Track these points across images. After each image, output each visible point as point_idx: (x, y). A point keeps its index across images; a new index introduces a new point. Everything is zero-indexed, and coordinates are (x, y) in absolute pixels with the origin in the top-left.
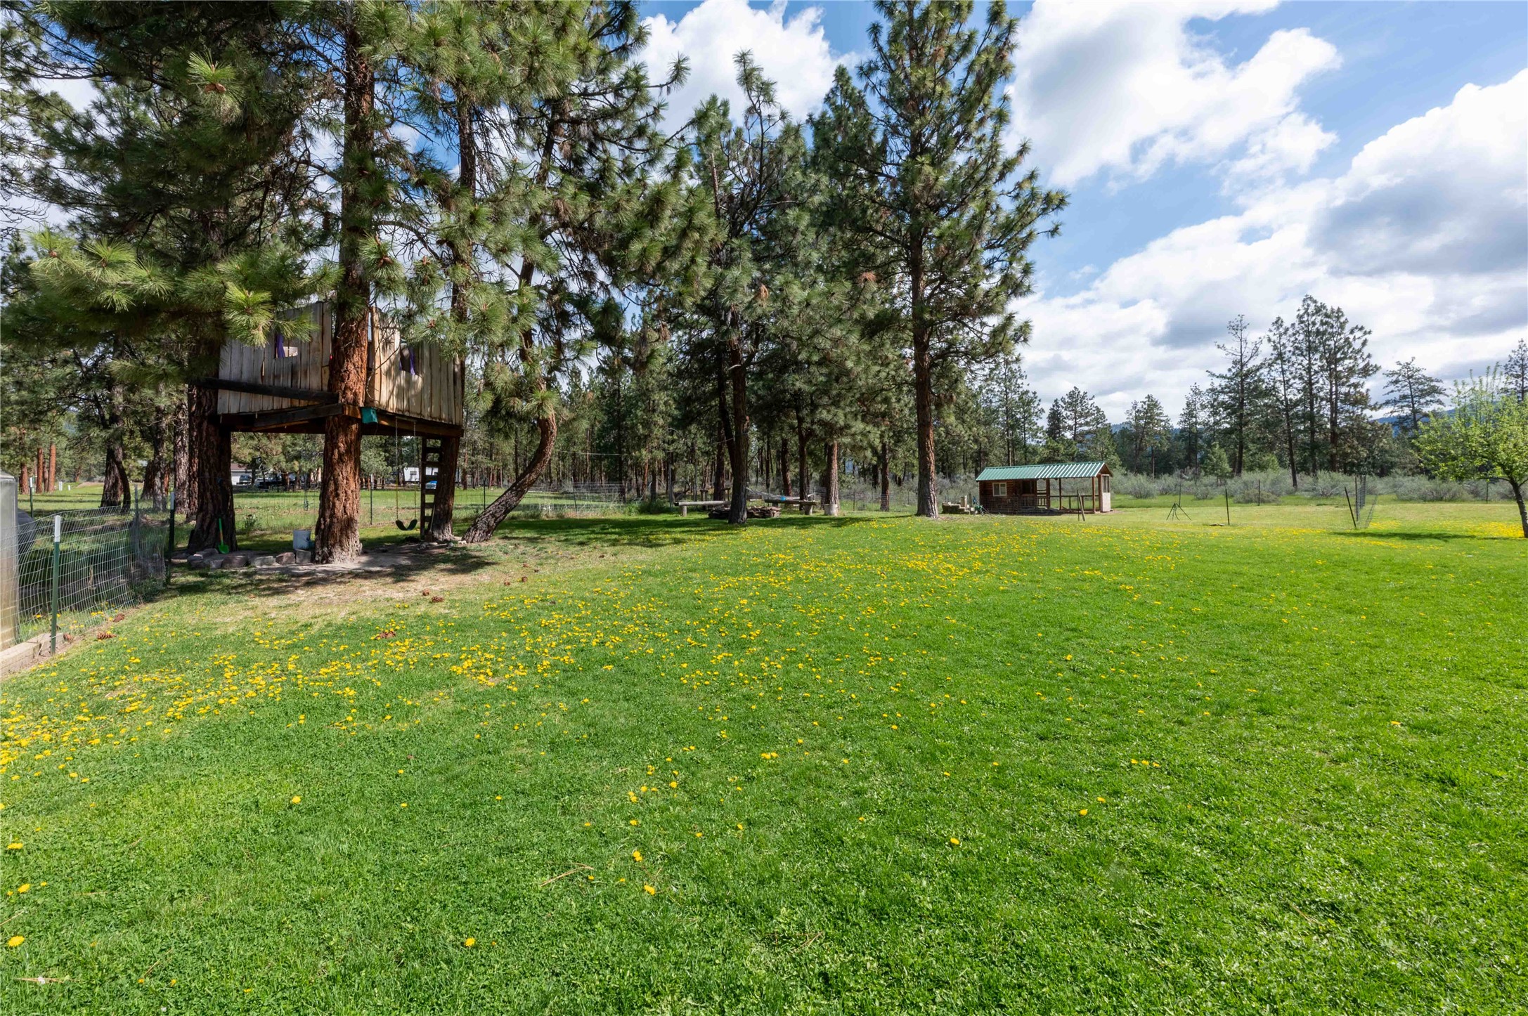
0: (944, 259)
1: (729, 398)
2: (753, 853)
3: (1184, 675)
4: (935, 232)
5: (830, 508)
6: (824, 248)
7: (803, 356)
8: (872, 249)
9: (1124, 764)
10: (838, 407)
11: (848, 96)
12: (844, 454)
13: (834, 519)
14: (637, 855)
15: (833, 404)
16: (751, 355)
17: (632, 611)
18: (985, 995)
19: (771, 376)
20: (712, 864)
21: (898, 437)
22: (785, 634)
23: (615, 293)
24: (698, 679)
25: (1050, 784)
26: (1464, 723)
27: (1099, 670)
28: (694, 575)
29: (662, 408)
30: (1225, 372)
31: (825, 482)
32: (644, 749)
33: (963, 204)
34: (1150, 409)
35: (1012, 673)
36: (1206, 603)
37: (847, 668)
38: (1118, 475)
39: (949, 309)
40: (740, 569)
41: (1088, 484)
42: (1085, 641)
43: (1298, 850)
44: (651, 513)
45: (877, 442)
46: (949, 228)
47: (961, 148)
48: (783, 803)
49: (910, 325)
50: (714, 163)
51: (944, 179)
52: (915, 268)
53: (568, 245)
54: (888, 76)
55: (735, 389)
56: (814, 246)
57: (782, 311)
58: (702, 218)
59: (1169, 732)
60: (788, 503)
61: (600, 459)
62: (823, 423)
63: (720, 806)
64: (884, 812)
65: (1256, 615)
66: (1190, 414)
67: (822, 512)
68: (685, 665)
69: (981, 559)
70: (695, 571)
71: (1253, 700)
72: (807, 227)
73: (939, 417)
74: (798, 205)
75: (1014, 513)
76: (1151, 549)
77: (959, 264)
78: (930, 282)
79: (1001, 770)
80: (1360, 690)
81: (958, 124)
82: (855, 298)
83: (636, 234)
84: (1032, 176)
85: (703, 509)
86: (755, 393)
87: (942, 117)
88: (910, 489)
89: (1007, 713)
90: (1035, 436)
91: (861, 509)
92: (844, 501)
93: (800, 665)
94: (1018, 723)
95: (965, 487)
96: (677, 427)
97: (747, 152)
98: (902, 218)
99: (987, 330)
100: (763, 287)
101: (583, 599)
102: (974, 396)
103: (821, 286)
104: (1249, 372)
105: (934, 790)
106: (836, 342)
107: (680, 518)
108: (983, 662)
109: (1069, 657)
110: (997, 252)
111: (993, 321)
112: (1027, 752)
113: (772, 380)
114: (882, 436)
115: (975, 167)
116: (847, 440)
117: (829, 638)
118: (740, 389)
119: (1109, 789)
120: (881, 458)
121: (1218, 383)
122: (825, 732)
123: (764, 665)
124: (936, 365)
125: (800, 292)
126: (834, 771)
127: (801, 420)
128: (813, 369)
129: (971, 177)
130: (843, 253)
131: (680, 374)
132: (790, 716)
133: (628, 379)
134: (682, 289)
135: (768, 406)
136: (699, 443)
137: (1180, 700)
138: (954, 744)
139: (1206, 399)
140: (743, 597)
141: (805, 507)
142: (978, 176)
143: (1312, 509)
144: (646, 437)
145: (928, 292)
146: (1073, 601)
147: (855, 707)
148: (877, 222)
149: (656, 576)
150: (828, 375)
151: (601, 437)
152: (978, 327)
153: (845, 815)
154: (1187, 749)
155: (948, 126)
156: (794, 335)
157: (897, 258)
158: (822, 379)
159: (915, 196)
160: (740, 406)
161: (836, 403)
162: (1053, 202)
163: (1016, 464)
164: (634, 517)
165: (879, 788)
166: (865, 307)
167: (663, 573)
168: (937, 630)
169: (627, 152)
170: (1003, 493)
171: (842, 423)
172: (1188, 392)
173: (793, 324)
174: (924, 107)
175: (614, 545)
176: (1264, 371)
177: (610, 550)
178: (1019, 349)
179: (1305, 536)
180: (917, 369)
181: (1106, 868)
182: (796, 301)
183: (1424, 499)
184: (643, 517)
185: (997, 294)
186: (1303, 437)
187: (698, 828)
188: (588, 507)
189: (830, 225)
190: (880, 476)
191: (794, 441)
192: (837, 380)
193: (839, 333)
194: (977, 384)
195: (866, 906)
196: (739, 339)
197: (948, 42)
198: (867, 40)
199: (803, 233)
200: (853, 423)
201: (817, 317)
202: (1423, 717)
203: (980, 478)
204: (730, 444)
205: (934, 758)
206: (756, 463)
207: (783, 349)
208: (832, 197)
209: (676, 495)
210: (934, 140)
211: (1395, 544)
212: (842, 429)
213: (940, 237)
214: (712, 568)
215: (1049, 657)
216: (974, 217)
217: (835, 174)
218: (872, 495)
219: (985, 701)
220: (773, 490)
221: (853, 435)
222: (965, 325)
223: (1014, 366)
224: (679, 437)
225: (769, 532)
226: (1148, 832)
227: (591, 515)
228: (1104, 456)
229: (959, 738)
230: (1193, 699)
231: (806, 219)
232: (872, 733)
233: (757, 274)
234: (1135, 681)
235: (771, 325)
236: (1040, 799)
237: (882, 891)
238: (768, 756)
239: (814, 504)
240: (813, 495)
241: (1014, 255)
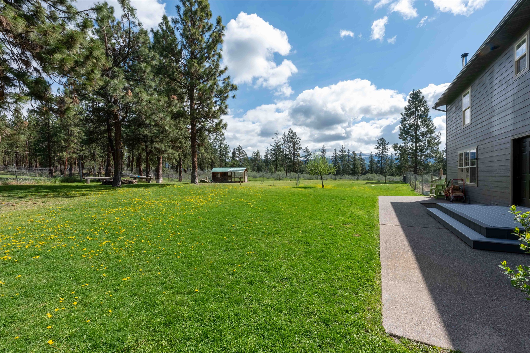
0: (201, 97)
1: (113, 134)
2: (116, 320)
3: (261, 226)
4: (198, 87)
5: (158, 180)
6: (158, 82)
7: (147, 122)
8: (176, 87)
9: (246, 254)
10: (162, 143)
11: (168, 27)
12: (165, 160)
13: (160, 185)
14: (51, 342)
15: (160, 141)
16: (124, 118)
17: (54, 228)
18: (203, 337)
19: (133, 127)
20: (94, 332)
21: (185, 156)
22: (137, 229)
23: (44, 75)
24: (92, 254)
25: (226, 264)
26: (311, 229)
27: (242, 228)
28: (92, 209)
29: (76, 134)
30: (274, 145)
31: (157, 171)
32: (58, 291)
33: (207, 80)
34: (257, 153)
35: (218, 232)
36: (267, 207)
37: (162, 239)
38: (249, 171)
39: (203, 114)
40: (117, 205)
41: (242, 174)
42: (238, 220)
43: (281, 266)
44: (69, 182)
45: (177, 157)
46: (203, 87)
47: (207, 61)
48: (131, 296)
49: (189, 117)
50: (105, 32)
51: (202, 70)
52: (192, 98)
53: (10, 42)
54: (183, 27)
55: (115, 130)
56: (153, 80)
57: (138, 103)
58: (97, 53)
59: (257, 242)
60: (141, 178)
61: (36, 156)
62: (155, 148)
63: (100, 305)
64: (173, 288)
65: (277, 209)
66: (266, 156)
67: (155, 182)
68: (85, 249)
69: (211, 197)
70: (93, 207)
71: (275, 231)
72: (150, 72)
73: (199, 150)
74: (146, 62)
75: (222, 182)
76: (256, 192)
77: (206, 100)
78: (196, 104)
79: (213, 263)
80: (295, 225)
81: (206, 53)
82: (169, 103)
83: (58, 49)
84: (228, 78)
85: (99, 180)
86: (126, 134)
87: (201, 48)
88: (189, 174)
89: (215, 245)
90: (228, 159)
91: (171, 181)
92: (165, 178)
93: (143, 241)
94: (219, 248)
95: (208, 173)
96: (85, 144)
97: (123, 33)
98: (187, 80)
99: (214, 123)
100: (129, 91)
101: (20, 225)
102: (211, 144)
103: (155, 96)
104: (279, 146)
105: (191, 275)
106: (161, 119)
107: (86, 184)
108: (209, 230)
109: (234, 225)
110: (218, 99)
111: (216, 121)
112: (221, 256)
113: (134, 129)
114: (179, 155)
115: (212, 69)
116: (166, 156)
117: (156, 229)
118: (118, 131)
119: (241, 262)
120: (179, 163)
121: (273, 148)
122: (152, 264)
123: (126, 243)
124: (198, 133)
125: (146, 96)
126: (154, 278)
127: (147, 147)
128: (152, 127)
129: (210, 72)
130: (165, 86)
131: (86, 120)
132: (137, 261)
133: (54, 119)
134: (86, 82)
135: (132, 139)
136: (98, 152)
137: (260, 233)
138: (199, 258)
139: (270, 152)
140: (118, 217)
141: (148, 180)
142: (212, 72)
143: (289, 181)
144: (66, 147)
145: (196, 107)
146: (236, 209)
147: (164, 253)
148: (178, 78)
149: (70, 211)
150: (159, 130)
151: (36, 144)
152: (212, 122)
153: (158, 293)
154: (260, 247)
155: (203, 52)
156: (144, 113)
157: (185, 93)
158: (155, 131)
159: (192, 73)
160: (118, 138)
161: (161, 141)
162: (234, 88)
163: (223, 167)
164: (58, 184)
165: (171, 280)
166: (173, 108)
167: (74, 210)
168: (195, 221)
169: (53, 9)
170: (219, 176)
171: (163, 149)
172: (266, 150)
173: (143, 108)
174: (195, 43)
175: (43, 198)
176: (281, 146)
177: (40, 200)
178: (224, 131)
179: (288, 188)
180: (192, 133)
181: (239, 285)
182: (144, 100)
183: (308, 179)
184: (64, 184)
185: (218, 113)
186: (288, 164)
187: (88, 318)
188: (26, 179)
189: (160, 74)
190: (179, 169)
191: (144, 155)
192: (162, 133)
193: (162, 115)
194: (212, 141)
195: (164, 323)
196: (118, 110)
197: (204, 24)
198: (175, 10)
199: (148, 74)
200: (168, 149)
201: (154, 108)
202: (305, 229)
203: (212, 171)
204: (113, 154)
205: (192, 264)
206: (127, 162)
207: (139, 117)
208: (161, 63)
209: (84, 174)
210: (198, 55)
211: (303, 190)
212: (164, 151)
213: (200, 89)
214: (102, 206)
215: (229, 226)
216: (211, 86)
217: (162, 55)
218: (175, 176)
219: (209, 243)
220: (134, 173)
221: (168, 154)
222: (207, 121)
223: (223, 136)
224: (86, 148)
225: (132, 190)
226: (250, 272)
227: (28, 183)
228: (246, 166)
229: (200, 256)
230: (263, 233)
231: (149, 69)
232: (170, 261)
233: (127, 85)
234: (250, 230)
235: (133, 107)
236: (223, 270)
237: (170, 316)
238: (126, 279)
239: (152, 179)
240: (152, 175)
241: (222, 101)
